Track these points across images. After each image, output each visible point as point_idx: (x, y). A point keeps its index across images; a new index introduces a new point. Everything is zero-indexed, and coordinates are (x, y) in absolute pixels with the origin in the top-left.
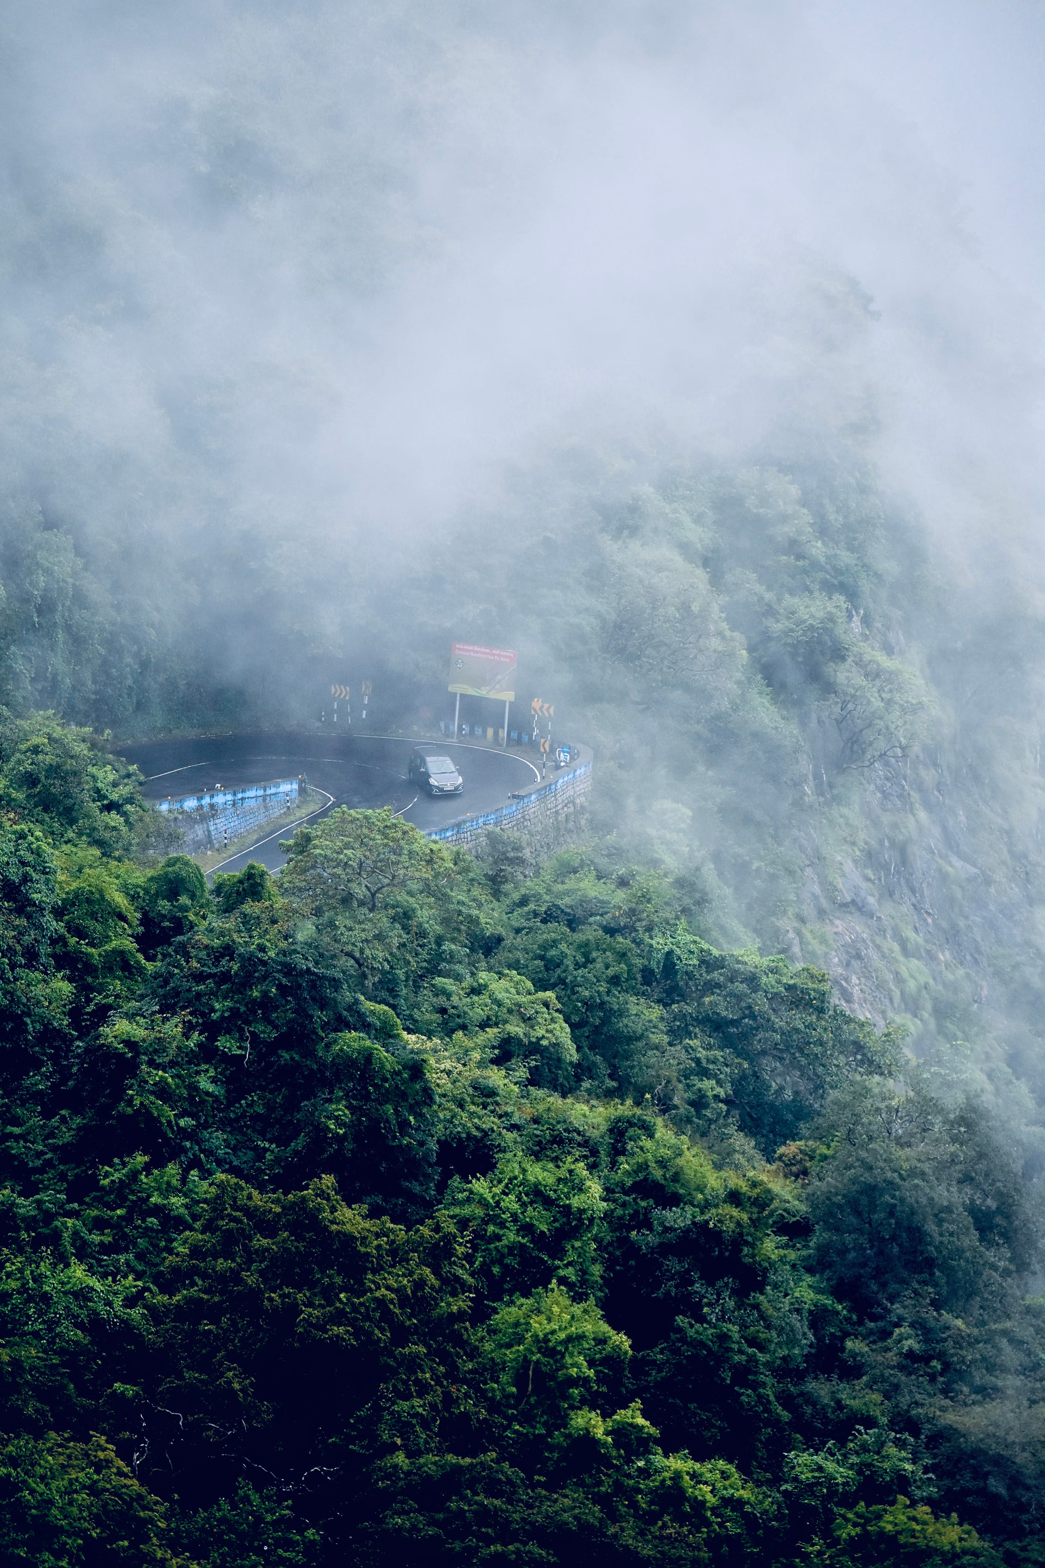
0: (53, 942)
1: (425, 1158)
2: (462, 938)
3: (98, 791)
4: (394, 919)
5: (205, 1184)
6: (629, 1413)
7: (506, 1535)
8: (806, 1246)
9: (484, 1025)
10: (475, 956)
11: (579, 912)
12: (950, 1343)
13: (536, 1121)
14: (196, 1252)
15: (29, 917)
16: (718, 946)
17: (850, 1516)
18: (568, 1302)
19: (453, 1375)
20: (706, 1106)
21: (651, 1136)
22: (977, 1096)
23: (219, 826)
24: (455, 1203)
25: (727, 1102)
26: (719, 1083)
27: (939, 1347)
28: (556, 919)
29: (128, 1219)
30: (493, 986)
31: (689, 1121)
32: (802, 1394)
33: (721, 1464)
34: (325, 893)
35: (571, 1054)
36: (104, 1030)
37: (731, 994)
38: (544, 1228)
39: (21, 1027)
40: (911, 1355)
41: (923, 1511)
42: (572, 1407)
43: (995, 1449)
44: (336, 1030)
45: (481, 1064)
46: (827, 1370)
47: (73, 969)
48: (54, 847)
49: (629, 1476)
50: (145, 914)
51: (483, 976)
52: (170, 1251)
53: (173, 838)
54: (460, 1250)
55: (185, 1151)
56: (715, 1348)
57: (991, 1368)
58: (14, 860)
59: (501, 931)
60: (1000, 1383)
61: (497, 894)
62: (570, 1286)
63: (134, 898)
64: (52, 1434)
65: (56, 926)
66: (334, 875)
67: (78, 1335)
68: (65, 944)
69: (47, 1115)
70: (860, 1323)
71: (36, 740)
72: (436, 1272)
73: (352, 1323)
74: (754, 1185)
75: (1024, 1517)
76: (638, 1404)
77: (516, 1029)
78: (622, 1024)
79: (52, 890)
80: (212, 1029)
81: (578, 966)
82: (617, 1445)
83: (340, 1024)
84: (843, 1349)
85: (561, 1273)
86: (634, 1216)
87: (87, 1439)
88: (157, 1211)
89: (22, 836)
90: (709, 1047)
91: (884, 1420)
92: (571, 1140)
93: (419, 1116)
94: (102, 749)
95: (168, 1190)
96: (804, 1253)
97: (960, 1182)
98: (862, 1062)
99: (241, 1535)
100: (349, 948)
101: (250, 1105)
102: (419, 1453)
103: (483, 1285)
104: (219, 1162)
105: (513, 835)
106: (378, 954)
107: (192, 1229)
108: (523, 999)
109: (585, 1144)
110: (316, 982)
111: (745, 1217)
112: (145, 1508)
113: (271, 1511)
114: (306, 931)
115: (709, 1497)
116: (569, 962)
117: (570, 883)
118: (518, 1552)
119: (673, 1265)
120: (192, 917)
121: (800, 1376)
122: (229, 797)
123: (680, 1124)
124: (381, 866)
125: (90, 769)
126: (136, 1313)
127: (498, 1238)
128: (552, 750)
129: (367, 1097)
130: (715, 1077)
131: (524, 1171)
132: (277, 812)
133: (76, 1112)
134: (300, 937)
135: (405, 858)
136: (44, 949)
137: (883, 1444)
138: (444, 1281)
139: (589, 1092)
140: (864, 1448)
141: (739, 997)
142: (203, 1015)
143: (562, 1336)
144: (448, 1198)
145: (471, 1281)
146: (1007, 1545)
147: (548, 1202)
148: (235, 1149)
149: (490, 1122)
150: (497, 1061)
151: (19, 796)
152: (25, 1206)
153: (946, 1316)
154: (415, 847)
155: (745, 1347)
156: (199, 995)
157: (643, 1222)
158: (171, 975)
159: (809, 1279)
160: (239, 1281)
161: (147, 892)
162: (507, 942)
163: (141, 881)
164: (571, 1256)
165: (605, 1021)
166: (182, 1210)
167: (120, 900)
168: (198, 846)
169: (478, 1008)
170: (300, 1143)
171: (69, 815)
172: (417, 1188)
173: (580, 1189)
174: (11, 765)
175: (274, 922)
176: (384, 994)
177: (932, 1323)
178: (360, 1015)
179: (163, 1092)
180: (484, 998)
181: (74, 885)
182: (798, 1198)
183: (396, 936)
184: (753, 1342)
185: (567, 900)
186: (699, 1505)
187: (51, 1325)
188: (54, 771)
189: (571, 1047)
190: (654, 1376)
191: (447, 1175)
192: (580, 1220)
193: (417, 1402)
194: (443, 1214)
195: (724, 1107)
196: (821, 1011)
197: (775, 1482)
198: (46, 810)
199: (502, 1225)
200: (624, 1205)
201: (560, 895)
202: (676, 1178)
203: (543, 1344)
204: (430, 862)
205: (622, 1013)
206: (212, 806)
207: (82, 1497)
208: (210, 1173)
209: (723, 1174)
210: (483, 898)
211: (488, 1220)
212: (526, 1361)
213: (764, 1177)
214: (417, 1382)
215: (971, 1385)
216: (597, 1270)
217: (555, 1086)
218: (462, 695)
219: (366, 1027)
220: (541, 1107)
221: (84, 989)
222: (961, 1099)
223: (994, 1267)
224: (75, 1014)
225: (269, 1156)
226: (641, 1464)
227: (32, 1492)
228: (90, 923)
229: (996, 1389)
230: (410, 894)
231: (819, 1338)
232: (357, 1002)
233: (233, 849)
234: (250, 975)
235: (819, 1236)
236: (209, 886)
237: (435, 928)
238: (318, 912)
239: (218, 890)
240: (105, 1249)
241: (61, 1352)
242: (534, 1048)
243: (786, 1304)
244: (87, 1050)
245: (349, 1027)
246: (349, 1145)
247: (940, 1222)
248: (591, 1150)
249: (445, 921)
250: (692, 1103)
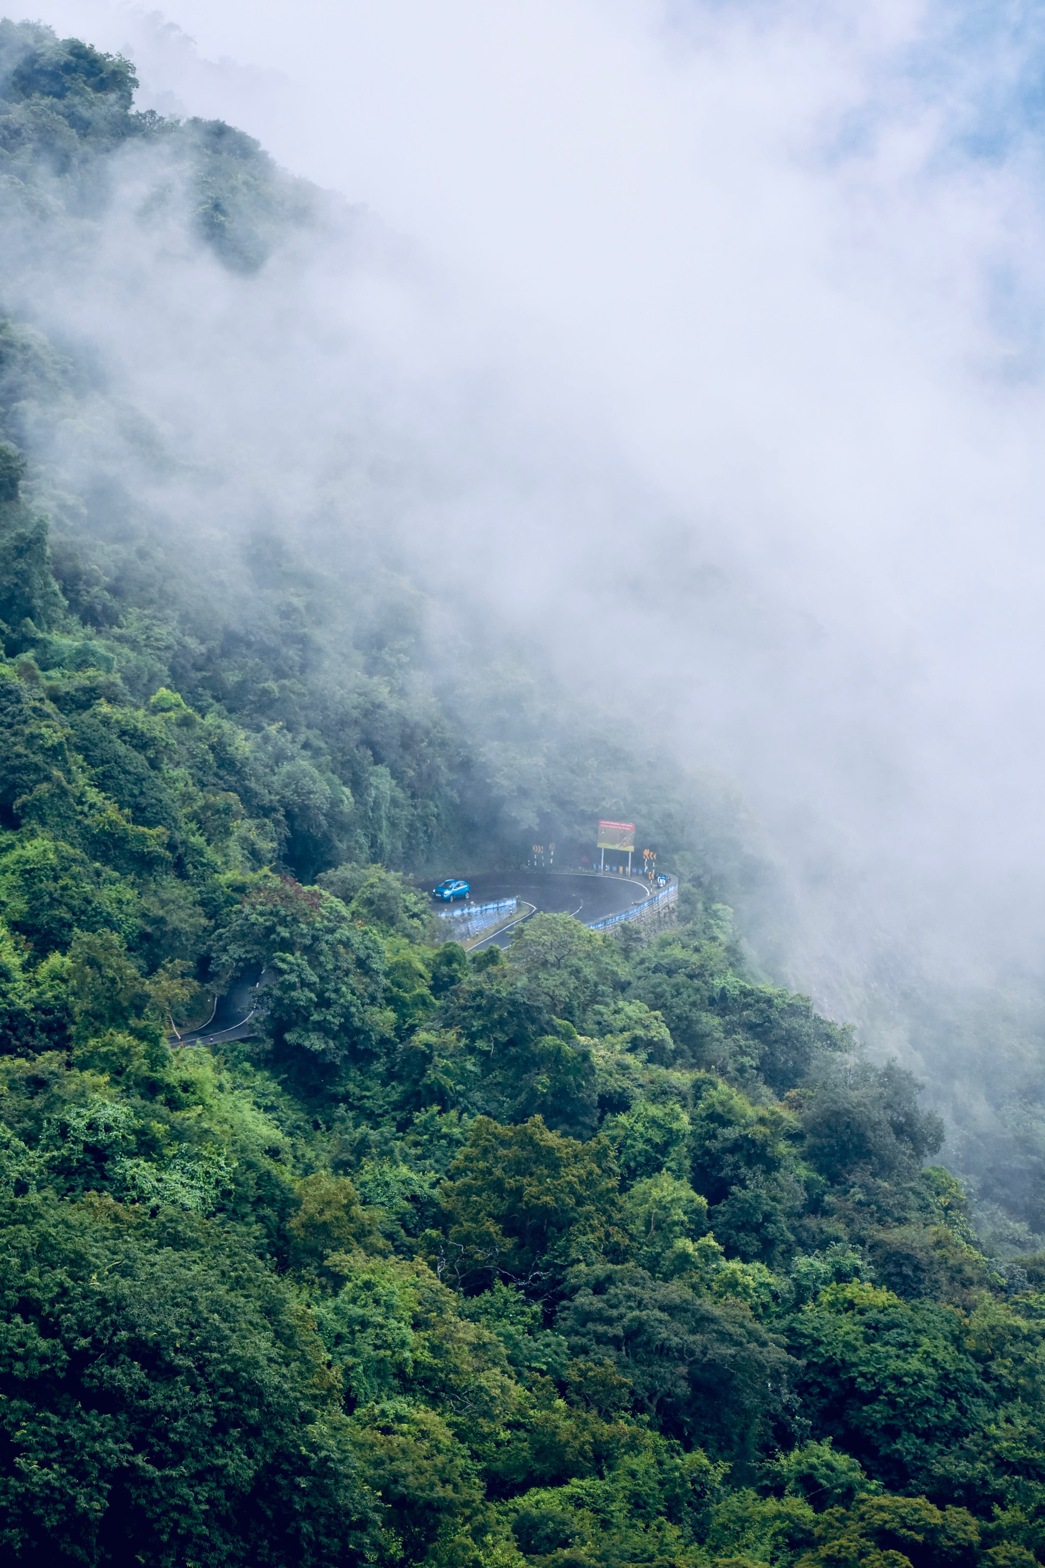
0: (385, 990)
1: (592, 1103)
2: (609, 982)
3: (406, 907)
4: (571, 973)
5: (471, 1121)
6: (707, 1239)
7: (640, 1305)
8: (802, 1146)
9: (622, 1030)
10: (616, 993)
11: (673, 967)
12: (880, 1196)
13: (652, 1082)
14: (468, 1158)
15: (371, 977)
16: (750, 983)
17: (828, 1289)
18: (672, 1180)
19: (610, 1221)
20: (745, 1071)
21: (715, 1089)
22: (894, 1061)
23: (475, 925)
24: (609, 1128)
25: (757, 1069)
26: (752, 1058)
27: (874, 1198)
28: (660, 971)
29: (430, 1141)
30: (627, 1009)
31: (736, 1080)
32: (801, 1226)
33: (758, 1265)
34: (532, 960)
35: (671, 1045)
36: (414, 1038)
37: (759, 1010)
38: (658, 1140)
39: (369, 1038)
40: (860, 1203)
41: (867, 1285)
42: (675, 1237)
43: (906, 1251)
44: (540, 1035)
45: (621, 1052)
46: (814, 1212)
47: (396, 1005)
48: (384, 938)
49: (707, 1273)
50: (434, 974)
51: (621, 1004)
52: (454, 1158)
53: (449, 932)
54: (612, 1154)
55: (459, 1103)
56: (753, 1203)
57: (903, 1208)
58: (362, 946)
59: (629, 978)
60: (908, 1216)
61: (627, 958)
62: (673, 1171)
63: (427, 966)
64: (393, 1257)
65: (385, 982)
66: (537, 951)
67: (405, 1204)
68: (391, 992)
69: (384, 1084)
70: (832, 1186)
71: (372, 880)
72: (599, 1167)
73: (554, 1194)
74: (773, 1113)
75: (922, 1286)
76: (711, 1234)
77: (640, 1032)
78: (699, 1028)
79: (383, 962)
80: (472, 1037)
81: (673, 997)
82: (700, 1256)
83: (543, 1032)
84: (823, 1201)
85: (668, 1165)
86: (707, 1133)
87: (412, 1259)
88: (444, 1136)
89: (366, 933)
90: (747, 1039)
91: (846, 1238)
92: (671, 1093)
93: (587, 1081)
94: (409, 884)
95: (451, 1125)
96: (801, 1150)
97: (885, 1108)
98: (831, 1044)
99: (498, 1310)
100: (546, 990)
101: (495, 1077)
102: (593, 1264)
103: (625, 1172)
104: (478, 1109)
105: (636, 925)
106: (562, 993)
107: (464, 1145)
108: (643, 1016)
109: (679, 1094)
110: (529, 1009)
111: (768, 1131)
112: (444, 1295)
113: (514, 1296)
114: (522, 982)
115: (751, 1282)
116: (668, 995)
117: (668, 951)
118: (647, 1315)
119: (730, 1158)
120: (460, 975)
121: (800, 1216)
122: (479, 909)
123: (731, 1081)
124: (563, 945)
125: (402, 895)
126: (436, 1192)
127: (633, 1146)
128: (656, 878)
129: (559, 1071)
130: (750, 1055)
131: (646, 1110)
132: (505, 916)
133: (401, 1084)
134: (519, 985)
135: (576, 940)
136: (380, 995)
137: (845, 1251)
138: (604, 1171)
139: (681, 1065)
140: (836, 1254)
141: (762, 1011)
142: (467, 1028)
143: (669, 1198)
144: (605, 1125)
145: (618, 1170)
146: (913, 1301)
147: (660, 1127)
148: (487, 1102)
149: (627, 1084)
150: (630, 1050)
151: (364, 911)
152: (374, 1135)
153: (879, 1181)
154: (582, 933)
155: (770, 1202)
156: (464, 1018)
157: (713, 1136)
158: (449, 1007)
159: (804, 1164)
160: (491, 1174)
161: (435, 962)
162: (634, 985)
163: (431, 956)
164: (674, 1155)
165: (688, 1027)
166: (459, 1136)
167: (420, 967)
168: (463, 936)
169: (619, 1021)
170: (523, 1097)
171: (391, 921)
172: (587, 1120)
173: (677, 1118)
174: (359, 894)
175: (505, 976)
176: (567, 1015)
177: (871, 1185)
178: (554, 1027)
179: (447, 1071)
180: (622, 1016)
181: (395, 959)
182: (797, 1120)
183: (572, 983)
184: (774, 1199)
185: (666, 960)
186: (746, 1287)
187: (391, 1198)
188: (383, 896)
189: (671, 1041)
190: (721, 1219)
191: (604, 1113)
192: (678, 1136)
193: (590, 1236)
194: (601, 1134)
195: (755, 1071)
196: (807, 1017)
197: (788, 1273)
198: (379, 918)
199: (635, 1139)
200: (701, 1127)
201: (663, 958)
202: (730, 1111)
203: (659, 1204)
204: (590, 941)
205: (698, 1022)
206: (469, 914)
207: (410, 1290)
208: (474, 1115)
209: (756, 1108)
210: (619, 961)
211: (627, 1137)
212: (650, 1213)
213: (778, 1109)
214: (590, 1226)
215: (892, 1217)
216: (687, 1163)
217: (662, 1063)
218: (606, 850)
219: (557, 1033)
220: (654, 1075)
221: (403, 1016)
222: (885, 1063)
223: (904, 1154)
224: (397, 1029)
225: (505, 1105)
226: (714, 1266)
227: (384, 1288)
228: (404, 980)
229: (906, 1219)
230: (580, 959)
231: (810, 1196)
232: (552, 1019)
233: (481, 937)
234: (492, 1006)
235: (810, 1140)
236: (469, 958)
237: (593, 977)
238: (529, 971)
239: (474, 960)
240: (419, 1158)
241: (397, 1213)
242: (650, 1043)
243: (791, 1178)
244: (405, 1050)
245: (547, 1033)
246: (550, 1098)
247: (874, 1131)
248: (682, 1097)
249: (599, 974)
250: (738, 1070)
